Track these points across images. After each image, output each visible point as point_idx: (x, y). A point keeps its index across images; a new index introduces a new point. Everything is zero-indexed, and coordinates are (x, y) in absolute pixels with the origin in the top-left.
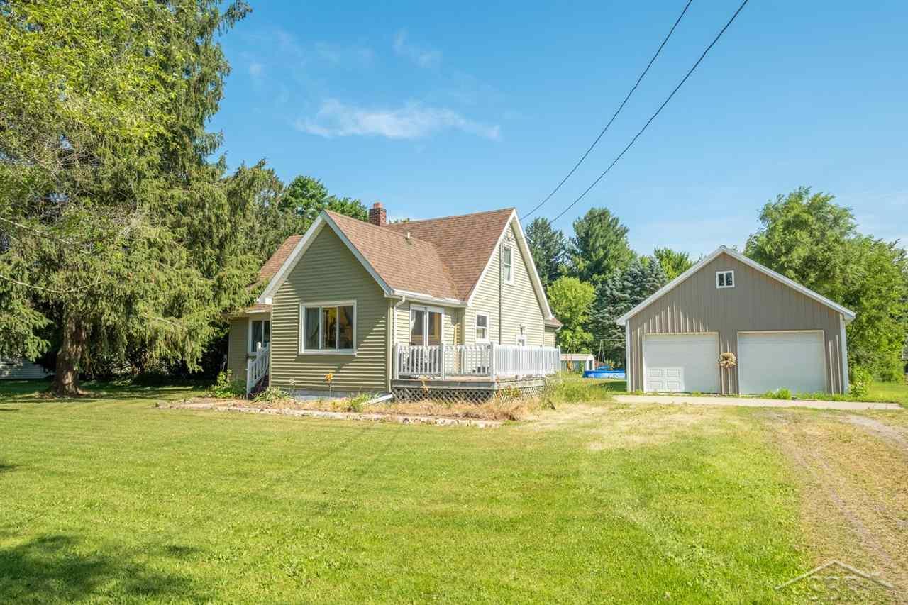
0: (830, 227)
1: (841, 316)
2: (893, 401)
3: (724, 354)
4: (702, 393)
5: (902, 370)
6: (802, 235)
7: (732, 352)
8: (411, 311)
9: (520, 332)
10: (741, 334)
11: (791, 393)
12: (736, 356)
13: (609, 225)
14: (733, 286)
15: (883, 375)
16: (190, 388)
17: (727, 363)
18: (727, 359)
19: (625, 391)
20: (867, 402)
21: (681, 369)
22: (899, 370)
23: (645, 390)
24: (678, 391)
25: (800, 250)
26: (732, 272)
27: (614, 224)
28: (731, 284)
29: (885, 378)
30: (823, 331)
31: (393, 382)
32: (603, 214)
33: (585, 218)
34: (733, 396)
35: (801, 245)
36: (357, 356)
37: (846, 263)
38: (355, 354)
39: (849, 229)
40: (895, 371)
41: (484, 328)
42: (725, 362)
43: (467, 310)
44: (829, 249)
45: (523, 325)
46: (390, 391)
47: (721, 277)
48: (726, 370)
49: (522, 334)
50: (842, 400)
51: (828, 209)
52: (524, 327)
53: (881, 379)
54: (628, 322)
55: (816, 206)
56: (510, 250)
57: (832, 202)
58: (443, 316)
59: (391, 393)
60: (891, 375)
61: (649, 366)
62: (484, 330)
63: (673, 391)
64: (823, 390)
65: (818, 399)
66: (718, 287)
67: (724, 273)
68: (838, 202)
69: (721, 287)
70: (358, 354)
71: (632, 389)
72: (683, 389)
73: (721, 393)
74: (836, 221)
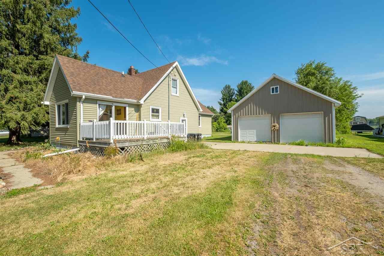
0: (324, 75)
1: (333, 104)
2: (362, 147)
3: (273, 124)
4: (263, 142)
5: (350, 129)
6: (312, 78)
7: (278, 123)
8: (98, 105)
9: (183, 116)
10: (281, 115)
11: (306, 142)
12: (279, 125)
13: (248, 85)
14: (279, 93)
15: (342, 132)
16: (34, 142)
17: (275, 128)
18: (275, 126)
19: (231, 140)
20: (347, 147)
21: (255, 131)
22: (349, 129)
23: (239, 140)
24: (253, 141)
25: (311, 84)
26: (278, 86)
27: (249, 85)
28: (278, 92)
29: (343, 132)
30: (323, 112)
31: (80, 142)
32: (246, 82)
33: (240, 84)
34: (277, 143)
35: (312, 82)
36: (70, 128)
37: (331, 88)
38: (68, 127)
39: (332, 75)
40: (348, 130)
41: (158, 114)
42: (273, 128)
43: (142, 105)
44: (324, 83)
45: (184, 113)
46: (78, 146)
47: (273, 89)
48: (274, 131)
49: (184, 117)
50: (333, 146)
51: (324, 68)
52: (185, 114)
53: (342, 133)
54: (232, 111)
55: (319, 68)
56: (176, 81)
57: (325, 65)
58: (127, 108)
59: (78, 148)
60: (346, 131)
61: (241, 129)
62: (159, 115)
63: (251, 140)
64: (322, 141)
65: (319, 145)
66: (271, 93)
67: (274, 87)
68: (328, 65)
69: (273, 94)
70: (69, 127)
71: (234, 140)
72: (255, 140)
73: (271, 142)
74: (326, 73)
